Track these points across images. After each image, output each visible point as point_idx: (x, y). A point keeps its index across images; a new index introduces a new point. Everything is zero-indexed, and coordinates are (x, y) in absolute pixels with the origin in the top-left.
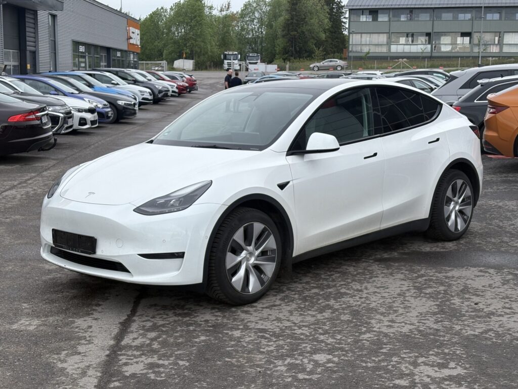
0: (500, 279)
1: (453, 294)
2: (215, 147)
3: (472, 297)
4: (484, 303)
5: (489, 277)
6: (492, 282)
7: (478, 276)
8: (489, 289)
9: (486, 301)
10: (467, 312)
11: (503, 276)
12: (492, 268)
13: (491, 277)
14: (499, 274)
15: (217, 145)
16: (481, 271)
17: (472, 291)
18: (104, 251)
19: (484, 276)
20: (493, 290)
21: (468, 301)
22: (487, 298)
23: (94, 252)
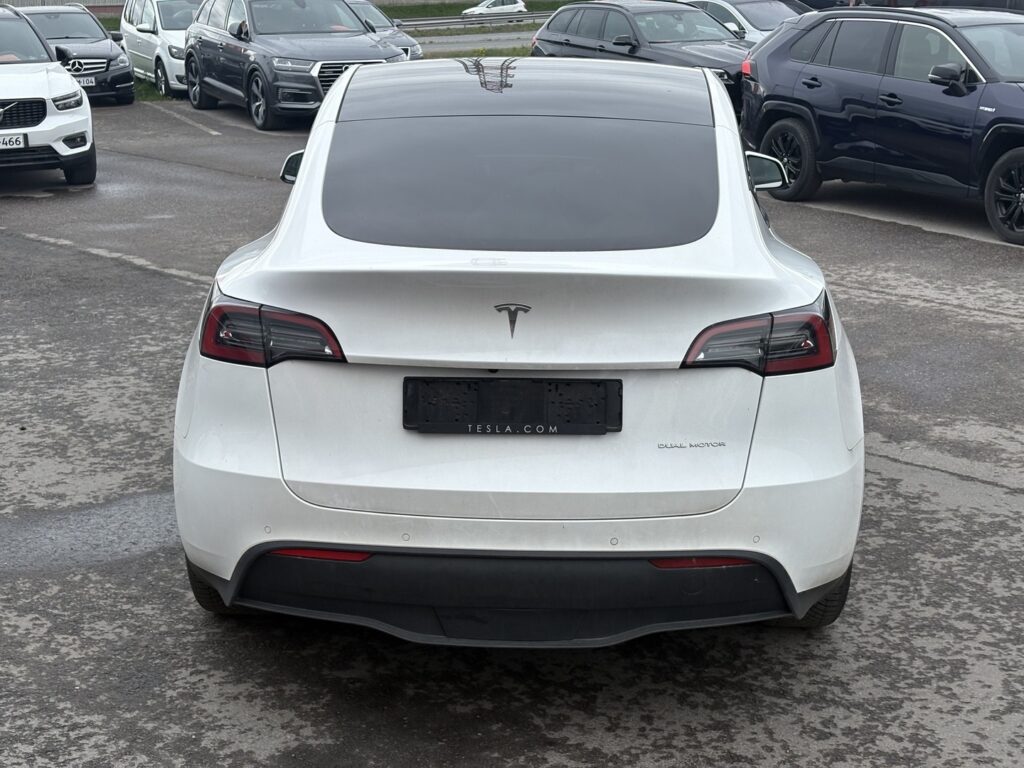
0: (9, 485)
1: (74, 439)
3: (40, 440)
4: (12, 434)
5: (35, 485)
6: (22, 476)
7: (58, 483)
8: (21, 461)
9: (12, 439)
10: (30, 417)
11: (7, 493)
12: (42, 509)
13: (31, 487)
14: (18, 497)
16: (62, 497)
17: (47, 450)
19: (48, 486)
20: (11, 459)
21: (39, 433)
22: (13, 444)
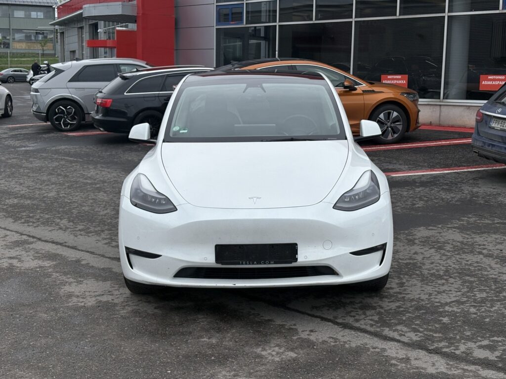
2: (292, 140)
15: (294, 138)
18: (306, 256)
23: (296, 260)
